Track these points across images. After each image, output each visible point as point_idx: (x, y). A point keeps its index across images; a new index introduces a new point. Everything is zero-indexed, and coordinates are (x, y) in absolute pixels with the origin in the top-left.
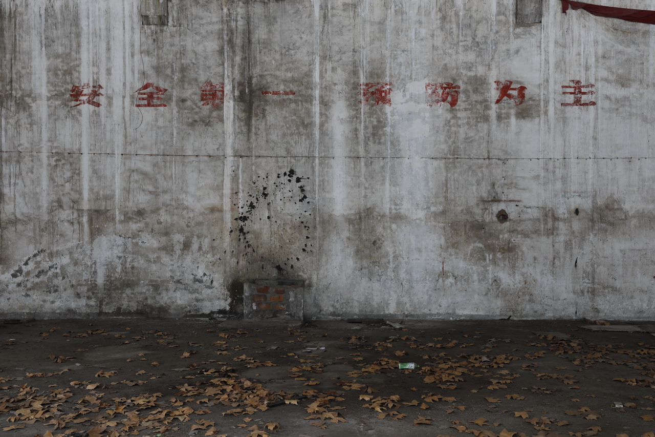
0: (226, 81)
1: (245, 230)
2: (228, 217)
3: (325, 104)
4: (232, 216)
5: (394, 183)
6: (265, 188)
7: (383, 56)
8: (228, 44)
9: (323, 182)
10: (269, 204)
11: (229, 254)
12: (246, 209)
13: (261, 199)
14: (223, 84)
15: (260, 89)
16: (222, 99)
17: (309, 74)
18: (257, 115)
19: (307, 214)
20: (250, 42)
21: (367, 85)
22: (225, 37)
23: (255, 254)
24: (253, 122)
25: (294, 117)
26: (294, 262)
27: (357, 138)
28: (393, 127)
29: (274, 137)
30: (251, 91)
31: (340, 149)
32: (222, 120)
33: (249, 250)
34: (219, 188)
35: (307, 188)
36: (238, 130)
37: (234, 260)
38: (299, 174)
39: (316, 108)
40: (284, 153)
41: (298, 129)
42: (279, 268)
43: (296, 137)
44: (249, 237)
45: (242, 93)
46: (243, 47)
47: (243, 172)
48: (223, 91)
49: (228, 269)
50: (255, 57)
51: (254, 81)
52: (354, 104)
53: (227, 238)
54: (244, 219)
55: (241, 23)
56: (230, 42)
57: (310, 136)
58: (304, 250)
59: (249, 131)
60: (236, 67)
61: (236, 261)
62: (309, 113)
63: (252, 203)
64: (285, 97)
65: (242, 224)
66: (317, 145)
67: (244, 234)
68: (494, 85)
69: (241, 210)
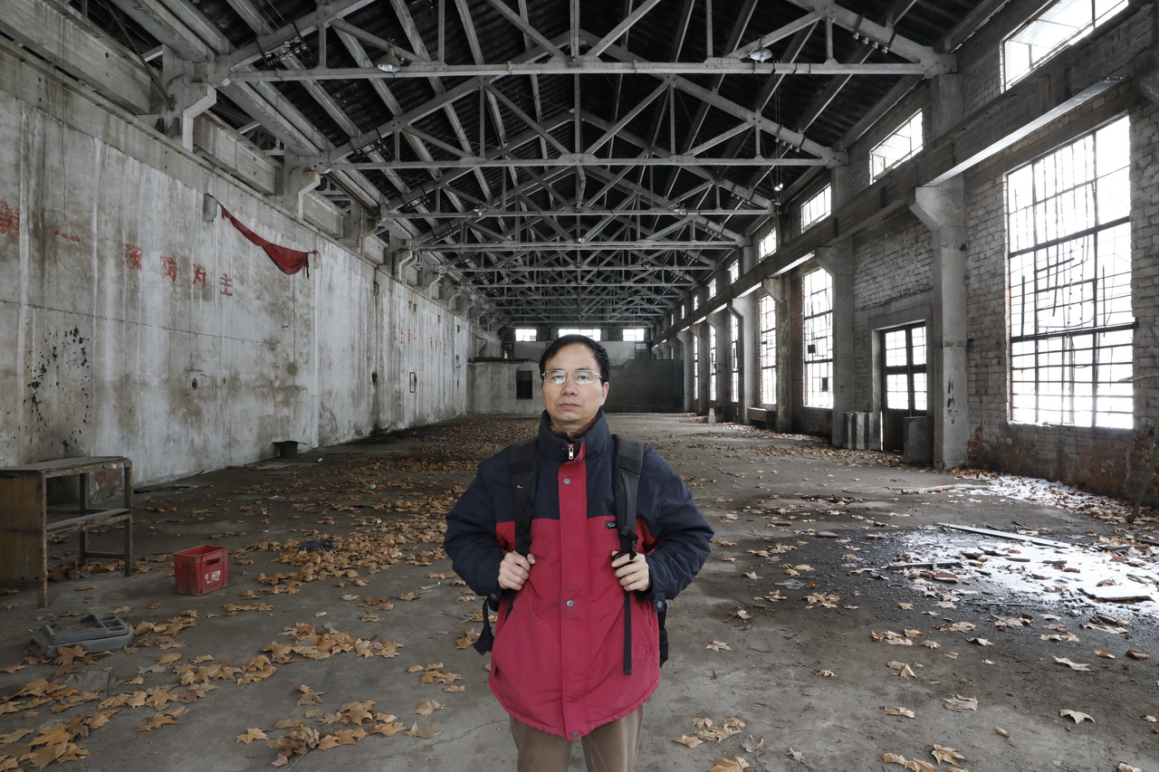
0: (21, 207)
1: (37, 400)
2: (22, 383)
3: (101, 259)
4: (26, 381)
5: (143, 351)
6: (55, 348)
7: (137, 220)
8: (24, 160)
9: (98, 343)
10: (58, 367)
11: (22, 430)
12: (38, 372)
13: (52, 360)
14: (18, 210)
15: (51, 227)
16: (18, 229)
17: (88, 221)
18: (50, 259)
19: (87, 380)
20: (44, 166)
21: (127, 246)
22: (22, 150)
23: (46, 428)
24: (47, 266)
25: (79, 268)
26: (77, 436)
27: (121, 300)
28: (143, 293)
29: (63, 287)
30: (44, 226)
31: (110, 312)
32: (18, 257)
33: (42, 423)
34: (13, 344)
35: (87, 351)
36: (32, 273)
37: (28, 438)
38: (81, 335)
39: (95, 262)
40: (71, 309)
41: (82, 282)
42: (65, 444)
43: (80, 291)
44: (41, 407)
45: (36, 225)
46: (38, 169)
47: (37, 326)
48: (18, 219)
49: (22, 451)
50: (48, 186)
51: (46, 214)
52: (119, 265)
53: (21, 411)
54: (36, 385)
55: (37, 139)
56: (26, 158)
57: (91, 291)
58: (85, 421)
59: (43, 275)
60: (31, 192)
61: (29, 439)
62: (90, 265)
63: (43, 366)
64: (72, 242)
65: (34, 391)
66: (95, 303)
67: (36, 404)
68: (192, 268)
69: (34, 374)
